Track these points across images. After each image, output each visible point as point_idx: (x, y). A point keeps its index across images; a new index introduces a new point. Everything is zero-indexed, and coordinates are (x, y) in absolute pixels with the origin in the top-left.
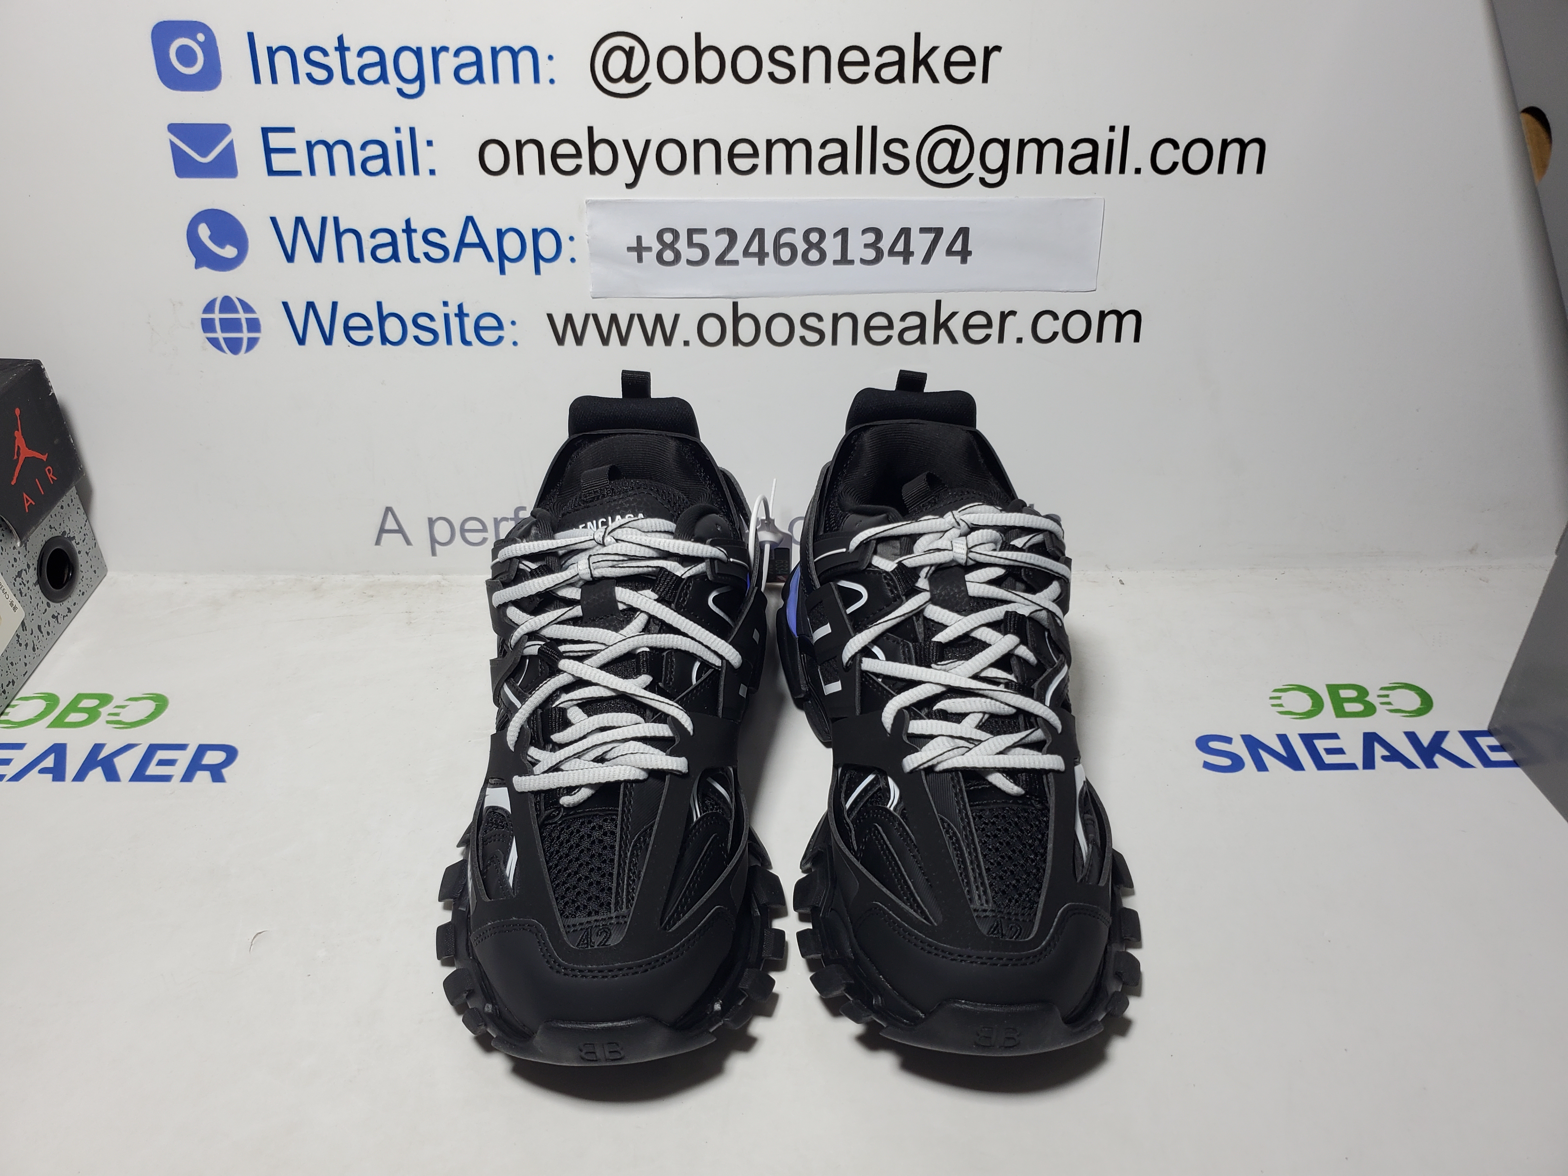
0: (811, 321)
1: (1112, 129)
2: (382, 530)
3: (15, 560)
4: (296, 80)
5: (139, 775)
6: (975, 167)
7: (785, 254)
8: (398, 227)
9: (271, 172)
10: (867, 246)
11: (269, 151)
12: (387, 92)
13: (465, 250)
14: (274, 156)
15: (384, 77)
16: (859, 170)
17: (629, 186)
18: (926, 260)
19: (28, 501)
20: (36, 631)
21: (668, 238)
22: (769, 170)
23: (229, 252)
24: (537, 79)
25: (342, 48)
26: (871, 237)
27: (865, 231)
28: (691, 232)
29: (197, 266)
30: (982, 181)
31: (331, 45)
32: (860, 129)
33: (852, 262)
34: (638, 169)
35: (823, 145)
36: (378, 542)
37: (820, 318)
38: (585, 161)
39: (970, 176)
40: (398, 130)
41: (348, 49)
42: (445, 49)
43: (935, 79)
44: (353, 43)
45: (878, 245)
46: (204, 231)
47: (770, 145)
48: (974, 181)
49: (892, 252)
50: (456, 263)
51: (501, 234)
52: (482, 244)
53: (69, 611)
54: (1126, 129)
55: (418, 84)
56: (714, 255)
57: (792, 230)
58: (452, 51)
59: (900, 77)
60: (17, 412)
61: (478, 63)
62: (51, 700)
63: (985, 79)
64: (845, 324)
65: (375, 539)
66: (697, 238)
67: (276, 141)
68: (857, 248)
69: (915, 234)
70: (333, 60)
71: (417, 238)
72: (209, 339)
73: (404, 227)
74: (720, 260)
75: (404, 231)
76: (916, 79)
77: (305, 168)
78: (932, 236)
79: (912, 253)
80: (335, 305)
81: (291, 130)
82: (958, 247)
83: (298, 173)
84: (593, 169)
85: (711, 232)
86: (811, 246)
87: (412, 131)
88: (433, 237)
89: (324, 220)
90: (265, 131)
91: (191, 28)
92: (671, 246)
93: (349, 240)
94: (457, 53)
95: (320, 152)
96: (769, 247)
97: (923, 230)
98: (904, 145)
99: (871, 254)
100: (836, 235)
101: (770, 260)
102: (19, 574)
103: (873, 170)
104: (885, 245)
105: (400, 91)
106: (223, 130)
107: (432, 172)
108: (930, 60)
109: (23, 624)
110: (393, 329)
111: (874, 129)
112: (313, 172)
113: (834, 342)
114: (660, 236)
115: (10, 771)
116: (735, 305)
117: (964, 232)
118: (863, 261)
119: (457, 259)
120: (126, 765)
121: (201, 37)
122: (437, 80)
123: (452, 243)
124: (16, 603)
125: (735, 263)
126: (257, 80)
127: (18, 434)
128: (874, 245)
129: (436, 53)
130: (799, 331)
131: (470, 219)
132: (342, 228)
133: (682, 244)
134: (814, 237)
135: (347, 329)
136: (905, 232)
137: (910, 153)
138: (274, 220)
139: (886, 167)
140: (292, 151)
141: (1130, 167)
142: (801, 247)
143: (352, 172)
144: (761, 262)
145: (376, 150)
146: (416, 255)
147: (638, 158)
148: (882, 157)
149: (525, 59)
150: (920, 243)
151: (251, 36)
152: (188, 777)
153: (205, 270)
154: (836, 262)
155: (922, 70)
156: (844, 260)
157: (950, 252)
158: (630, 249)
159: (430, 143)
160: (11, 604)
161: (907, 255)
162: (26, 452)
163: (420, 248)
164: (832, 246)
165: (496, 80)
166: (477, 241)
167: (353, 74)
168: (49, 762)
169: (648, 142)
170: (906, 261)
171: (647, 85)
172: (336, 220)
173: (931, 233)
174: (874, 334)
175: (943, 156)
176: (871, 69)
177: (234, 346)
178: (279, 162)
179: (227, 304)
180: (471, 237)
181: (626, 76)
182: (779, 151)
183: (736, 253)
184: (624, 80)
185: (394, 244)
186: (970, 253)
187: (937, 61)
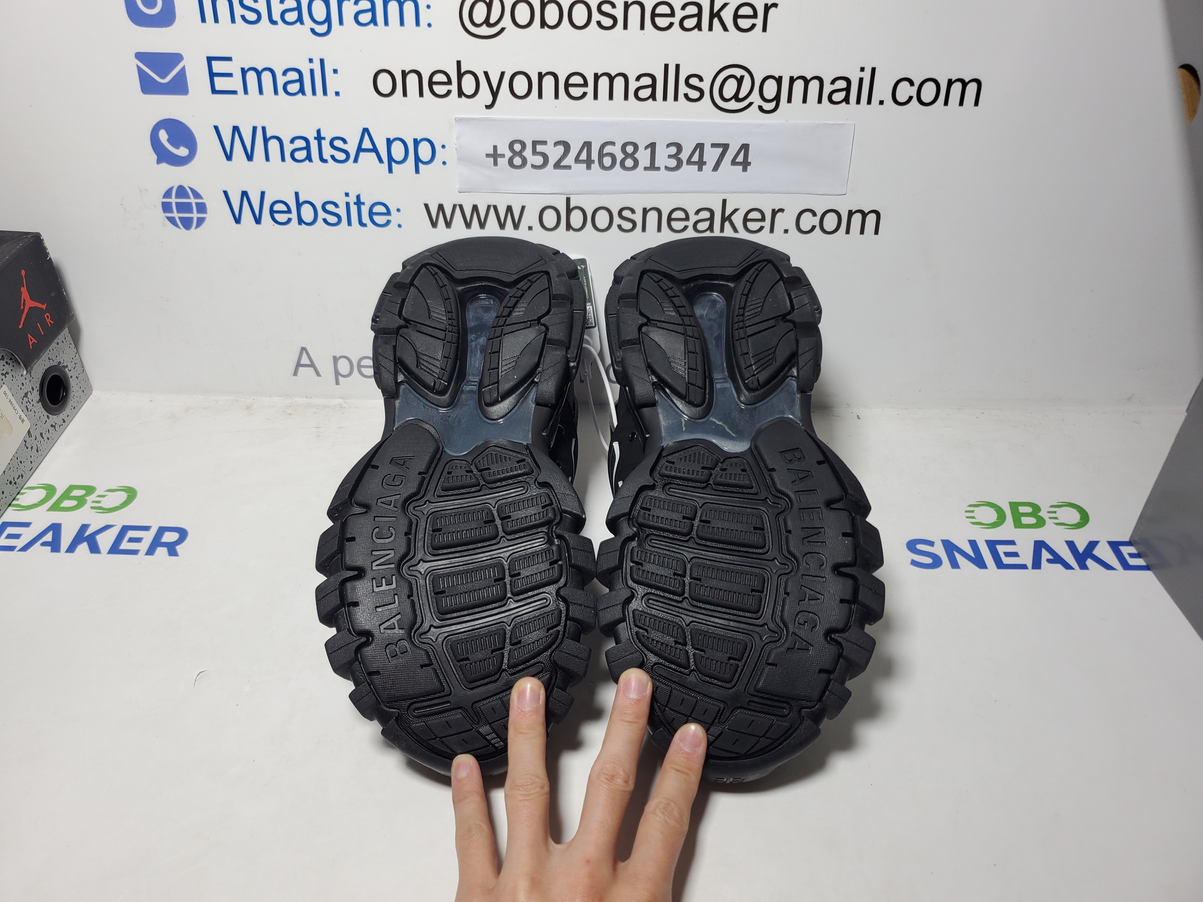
0: (626, 214)
1: (862, 69)
2: (299, 365)
3: (23, 384)
4: (233, 21)
5: (115, 549)
6: (755, 97)
7: (607, 161)
8: (311, 136)
9: (214, 91)
10: (670, 156)
11: (212, 75)
12: (303, 31)
13: (362, 154)
14: (216, 79)
15: (300, 20)
16: (665, 98)
17: (488, 107)
18: (716, 168)
19: (32, 340)
20: (39, 437)
21: (517, 147)
22: (596, 97)
23: (183, 152)
24: (418, 23)
26: (673, 150)
27: (669, 145)
28: (535, 143)
29: (159, 162)
30: (761, 108)
32: (666, 66)
33: (658, 169)
34: (495, 94)
35: (638, 79)
36: (295, 373)
37: (633, 211)
38: (454, 87)
39: (751, 104)
40: (311, 61)
43: (725, 29)
45: (679, 156)
46: (163, 136)
47: (597, 77)
48: (754, 108)
49: (689, 162)
50: (355, 164)
51: (389, 142)
52: (375, 150)
53: (64, 421)
54: (873, 70)
55: (326, 25)
56: (552, 161)
57: (613, 144)
59: (698, 26)
60: (23, 272)
61: (373, 10)
62: (50, 489)
63: (764, 29)
64: (652, 217)
65: (293, 372)
66: (539, 148)
67: (218, 67)
68: (663, 158)
69: (707, 148)
70: (262, 7)
71: (325, 144)
72: (168, 218)
73: (316, 136)
74: (558, 165)
75: (315, 138)
76: (711, 28)
77: (241, 90)
78: (720, 150)
79: (705, 163)
80: (263, 194)
81: (229, 59)
82: (740, 159)
83: (234, 92)
84: (461, 93)
85: (551, 144)
86: (627, 155)
87: (322, 61)
88: (338, 143)
89: (255, 129)
90: (210, 60)
92: (520, 154)
93: (273, 145)
95: (251, 77)
96: (595, 156)
97: (714, 145)
98: (701, 79)
99: (673, 163)
100: (646, 148)
101: (595, 166)
102: (26, 395)
103: (676, 98)
104: (684, 156)
105: (313, 31)
106: (177, 58)
107: (337, 94)
108: (722, 14)
109: (29, 432)
110: (307, 213)
111: (678, 67)
112: (246, 92)
113: (644, 229)
114: (511, 146)
115: (20, 543)
116: (568, 200)
117: (745, 147)
118: (667, 168)
119: (356, 160)
120: (105, 541)
122: (341, 22)
123: (352, 148)
124: (23, 416)
125: (569, 167)
126: (203, 20)
127: (24, 290)
128: (676, 156)
130: (617, 220)
131: (366, 130)
132: (269, 135)
133: (528, 153)
134: (630, 149)
135: (272, 212)
136: (700, 147)
137: (705, 86)
138: (216, 128)
139: (686, 96)
140: (230, 75)
141: (875, 99)
142: (620, 156)
143: (276, 92)
144: (589, 167)
145: (294, 76)
146: (325, 157)
147: (495, 86)
148: (683, 89)
149: (409, 7)
150: (711, 155)
152: (150, 551)
153: (164, 165)
154: (646, 169)
155: (716, 21)
156: (652, 167)
157: (734, 162)
158: (488, 155)
159: (335, 71)
160: (20, 418)
161: (701, 164)
162: (30, 303)
163: (327, 151)
164: (643, 156)
165: (386, 23)
166: (371, 147)
167: (276, 17)
168: (48, 537)
169: (503, 74)
170: (700, 169)
171: (503, 30)
172: (264, 129)
173: (720, 148)
174: (674, 224)
175: (730, 88)
176: (676, 20)
177: (187, 224)
178: (221, 83)
179: (181, 191)
180: (367, 144)
181: (487, 22)
182: (604, 82)
183: (569, 160)
184: (485, 25)
185: (308, 148)
186: (750, 164)
187: (727, 15)
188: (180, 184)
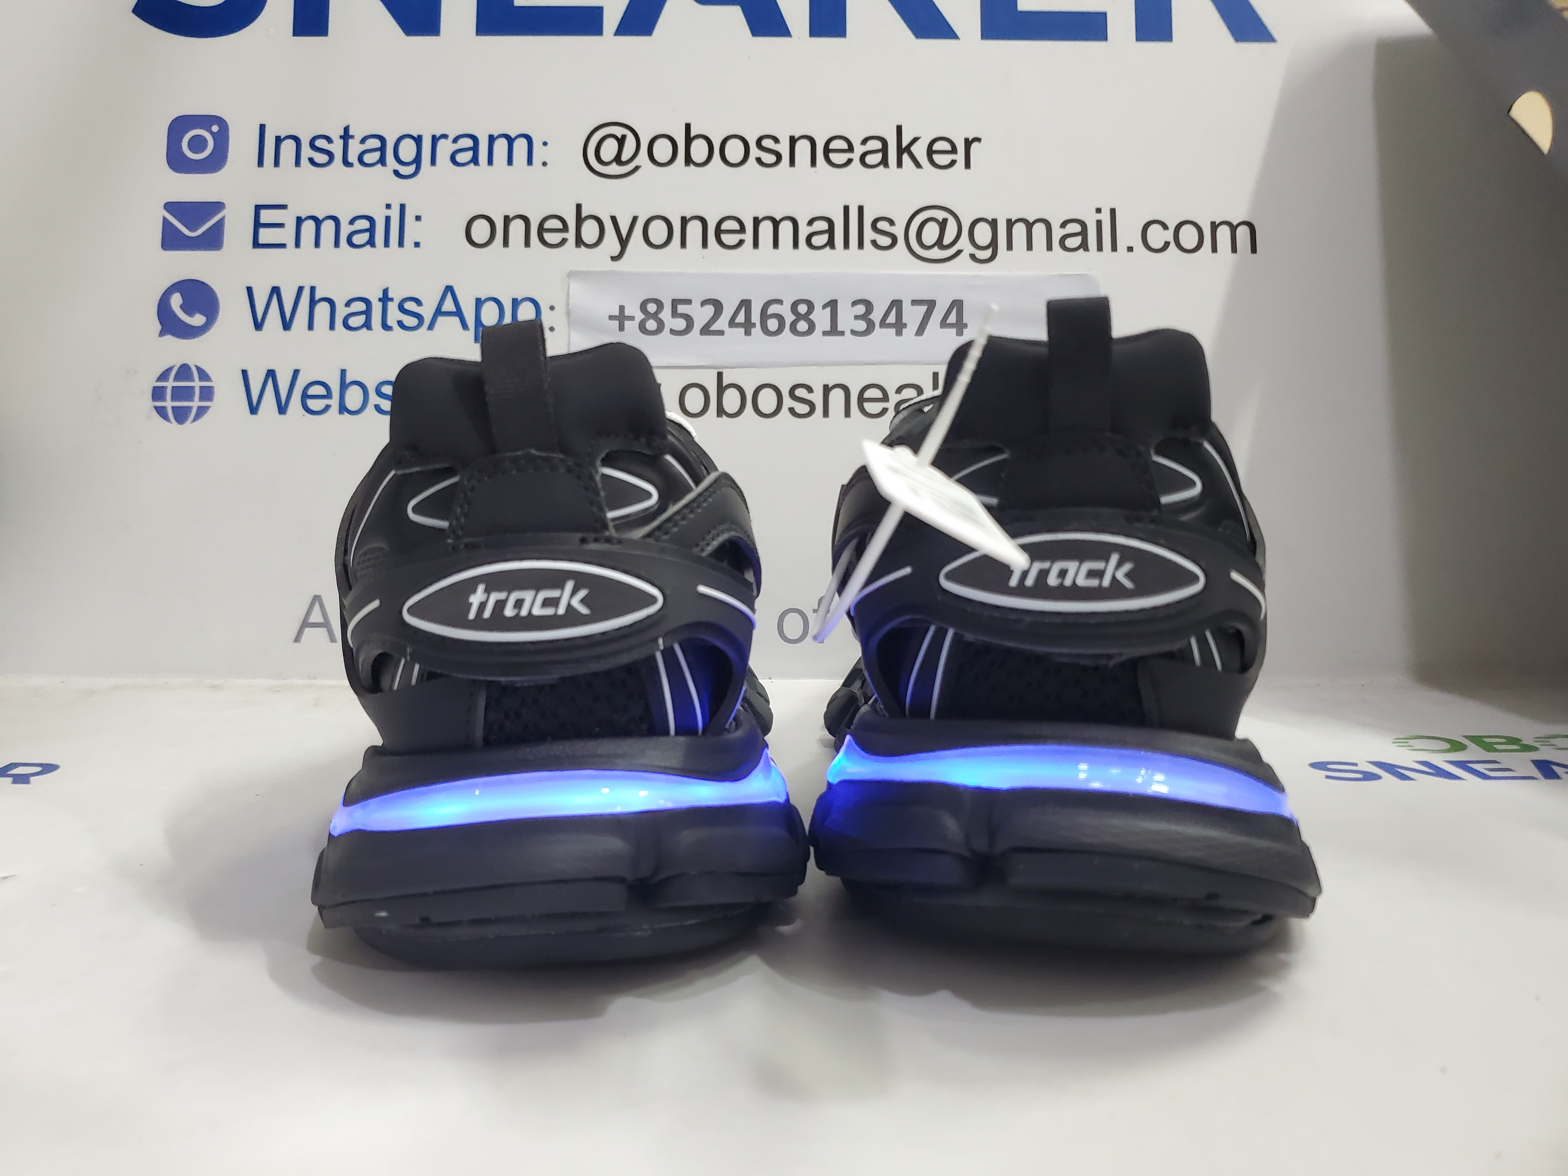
0: (801, 393)
1: (1099, 211)
2: (306, 624)
4: (298, 163)
6: (964, 242)
7: (773, 324)
8: (374, 297)
9: (256, 244)
10: (857, 317)
11: (258, 224)
12: (383, 173)
13: (440, 319)
14: (262, 231)
15: (382, 161)
16: (846, 245)
17: (614, 259)
18: (920, 331)
21: (652, 308)
22: (756, 244)
23: (198, 320)
24: (530, 162)
25: (346, 136)
26: (861, 309)
27: (855, 303)
28: (675, 303)
29: (162, 333)
30: (973, 257)
31: (336, 133)
32: (846, 209)
33: (842, 333)
34: (624, 242)
35: (811, 222)
36: (297, 639)
37: (810, 389)
38: (571, 235)
39: (959, 252)
40: (388, 206)
41: (352, 137)
42: (445, 136)
43: (918, 165)
44: (357, 132)
45: (869, 317)
46: (176, 301)
47: (757, 222)
48: (964, 257)
49: (883, 324)
50: (430, 332)
51: (479, 303)
52: (458, 313)
54: (1113, 212)
55: (413, 167)
56: (698, 325)
57: (780, 302)
58: (451, 138)
59: (884, 162)
61: (475, 149)
63: (968, 165)
64: (837, 397)
65: (294, 636)
66: (681, 309)
67: (266, 216)
68: (847, 318)
69: (907, 307)
70: (337, 148)
71: (393, 307)
72: (156, 408)
73: (381, 296)
74: (706, 330)
75: (380, 300)
76: (900, 164)
77: (290, 241)
78: (924, 308)
79: (905, 325)
80: (296, 373)
81: (284, 207)
82: (952, 319)
83: (283, 246)
84: (579, 242)
85: (696, 303)
86: (799, 317)
87: (403, 207)
88: (410, 306)
89: (301, 289)
90: (258, 208)
91: (206, 121)
92: (655, 316)
93: (323, 310)
94: (455, 140)
95: (308, 228)
96: (756, 318)
97: (915, 302)
98: (892, 222)
99: (862, 326)
100: (824, 307)
101: (757, 331)
103: (861, 245)
104: (876, 316)
105: (396, 173)
107: (417, 245)
108: (913, 149)
110: (354, 397)
111: (861, 209)
112: (297, 244)
113: (826, 413)
114: (643, 306)
116: (720, 375)
117: (957, 305)
118: (853, 332)
119: (431, 327)
121: (215, 128)
122: (433, 162)
123: (427, 312)
125: (721, 333)
126: (261, 163)
128: (865, 317)
129: (435, 140)
130: (788, 402)
131: (449, 289)
132: (318, 296)
133: (666, 315)
134: (803, 309)
135: (305, 396)
136: (897, 304)
137: (898, 230)
138: (249, 290)
139: (874, 243)
140: (281, 225)
141: (1122, 245)
142: (789, 318)
143: (337, 244)
144: (748, 333)
145: (364, 224)
146: (389, 323)
147: (624, 233)
148: (869, 234)
149: (520, 146)
150: (912, 315)
151: (262, 127)
153: (169, 338)
154: (825, 333)
155: (906, 157)
156: (834, 331)
157: (944, 324)
158: (611, 318)
159: (418, 218)
161: (899, 326)
163: (394, 315)
164: (821, 318)
165: (490, 162)
166: (453, 308)
167: (353, 157)
169: (635, 219)
170: (899, 333)
171: (637, 168)
172: (313, 289)
173: (924, 305)
174: (868, 406)
175: (931, 233)
176: (856, 156)
177: (181, 415)
178: (266, 236)
179: (184, 372)
180: (449, 305)
181: (618, 160)
182: (766, 228)
183: (722, 323)
184: (614, 163)
185: (368, 313)
186: (966, 325)
187: (919, 150)
188: (185, 362)
